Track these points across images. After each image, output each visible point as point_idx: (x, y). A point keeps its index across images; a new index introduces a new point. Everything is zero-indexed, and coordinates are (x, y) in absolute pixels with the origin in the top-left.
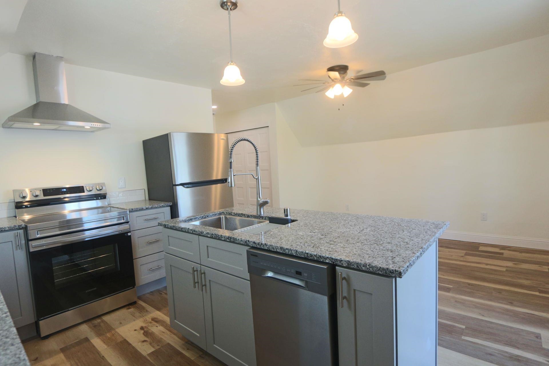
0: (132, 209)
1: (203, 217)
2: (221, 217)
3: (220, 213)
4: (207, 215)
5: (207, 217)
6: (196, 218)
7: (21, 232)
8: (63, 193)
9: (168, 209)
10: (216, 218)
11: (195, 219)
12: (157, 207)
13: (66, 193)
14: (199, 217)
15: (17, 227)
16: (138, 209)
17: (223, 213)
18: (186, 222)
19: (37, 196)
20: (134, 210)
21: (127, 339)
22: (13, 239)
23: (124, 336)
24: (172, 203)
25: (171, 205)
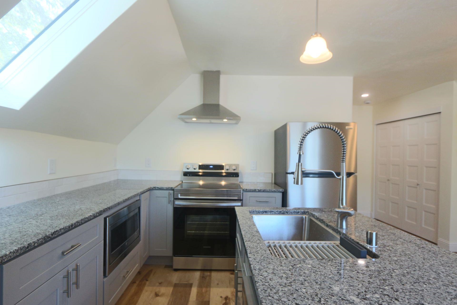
0: (246, 189)
1: (280, 212)
2: (304, 217)
3: (304, 212)
4: (287, 211)
5: (286, 213)
6: (272, 211)
7: (172, 192)
8: (210, 169)
9: (280, 195)
10: (298, 217)
11: (270, 212)
12: (268, 191)
13: (212, 169)
14: (276, 211)
15: (170, 188)
16: (252, 190)
17: (308, 213)
18: (260, 213)
19: (195, 169)
20: (248, 190)
21: (211, 302)
22: (167, 196)
23: (211, 298)
24: (284, 190)
25: (283, 191)
